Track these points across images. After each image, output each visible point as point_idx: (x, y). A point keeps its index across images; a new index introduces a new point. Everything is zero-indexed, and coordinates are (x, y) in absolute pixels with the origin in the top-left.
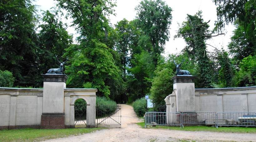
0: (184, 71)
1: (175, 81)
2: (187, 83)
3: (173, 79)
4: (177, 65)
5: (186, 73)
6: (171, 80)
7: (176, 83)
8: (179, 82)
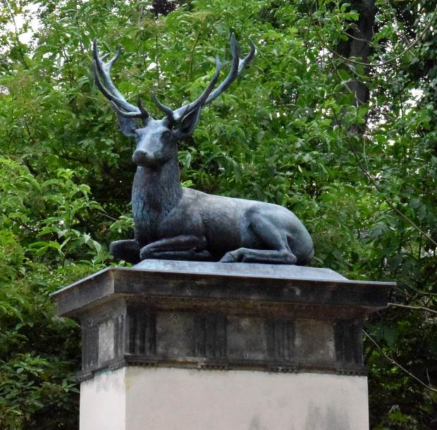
0: (230, 206)
1: (107, 342)
2: (269, 366)
3: (77, 316)
4: (144, 118)
5: (260, 240)
6: (58, 319)
7: (122, 373)
8: (166, 361)
